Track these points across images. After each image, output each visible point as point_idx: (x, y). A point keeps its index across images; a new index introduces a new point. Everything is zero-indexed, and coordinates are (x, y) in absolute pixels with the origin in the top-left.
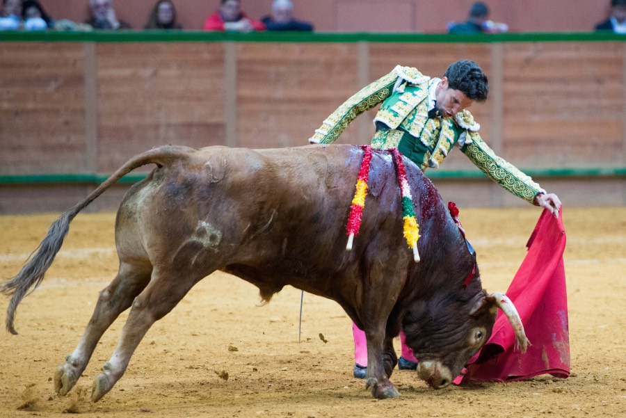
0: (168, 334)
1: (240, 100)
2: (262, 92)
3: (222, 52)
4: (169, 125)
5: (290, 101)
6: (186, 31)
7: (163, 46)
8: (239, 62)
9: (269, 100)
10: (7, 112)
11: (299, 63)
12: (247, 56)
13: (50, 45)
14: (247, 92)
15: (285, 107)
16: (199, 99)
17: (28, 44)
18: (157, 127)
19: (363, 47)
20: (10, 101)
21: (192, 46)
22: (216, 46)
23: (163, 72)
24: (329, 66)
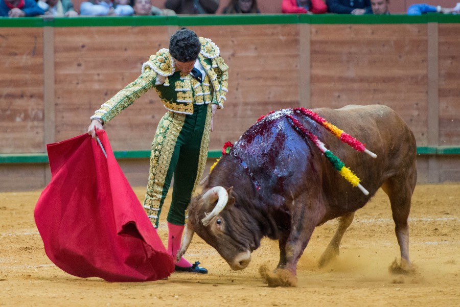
0: (250, 304)
1: (314, 79)
2: (334, 72)
3: (297, 34)
4: (246, 104)
5: (361, 80)
6: (262, 15)
7: (241, 28)
8: (312, 43)
9: (341, 79)
10: (97, 92)
11: (370, 43)
12: (321, 37)
13: (136, 29)
14: (319, 72)
15: (356, 86)
16: (275, 79)
17: (116, 28)
18: (235, 105)
19: (433, 27)
20: (100, 81)
21: (268, 29)
22: (291, 28)
23: (241, 54)
24: (399, 46)
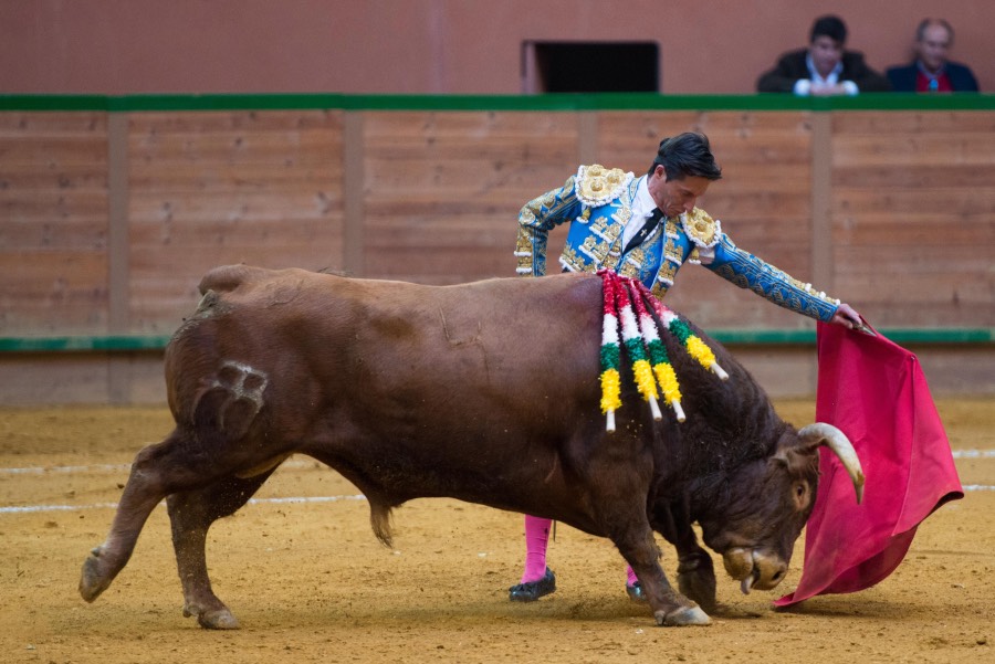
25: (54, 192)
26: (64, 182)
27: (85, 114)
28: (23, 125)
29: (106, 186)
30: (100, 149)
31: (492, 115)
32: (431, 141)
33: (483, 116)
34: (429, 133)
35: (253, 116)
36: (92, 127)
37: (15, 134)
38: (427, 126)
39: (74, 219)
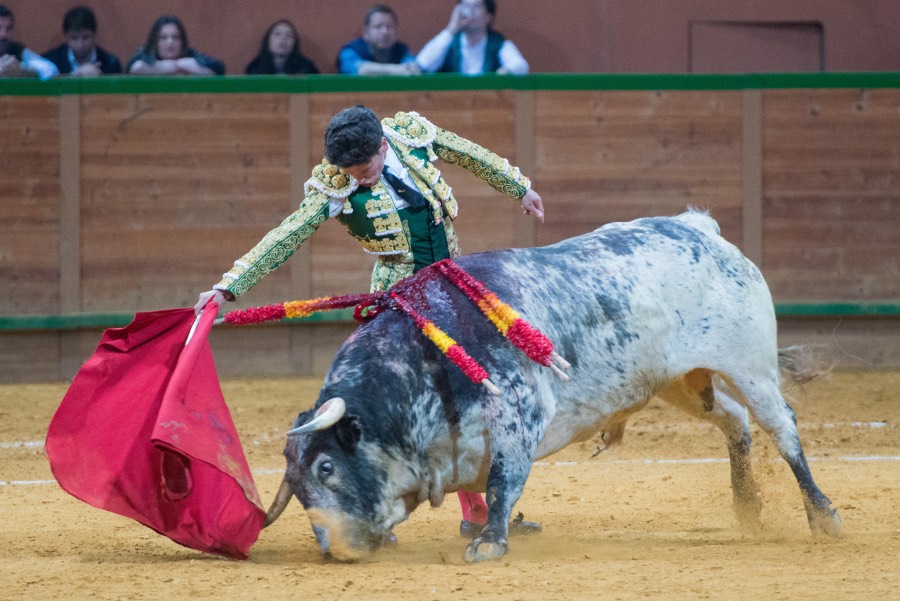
25: (240, 170)
26: (248, 162)
27: (268, 96)
28: (209, 107)
29: (288, 165)
30: (282, 129)
31: (659, 95)
32: (600, 119)
33: (651, 95)
34: (598, 112)
35: (428, 96)
36: (275, 109)
37: (202, 116)
38: (596, 106)
39: (257, 197)
